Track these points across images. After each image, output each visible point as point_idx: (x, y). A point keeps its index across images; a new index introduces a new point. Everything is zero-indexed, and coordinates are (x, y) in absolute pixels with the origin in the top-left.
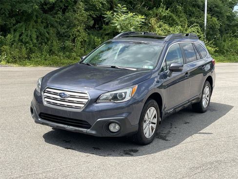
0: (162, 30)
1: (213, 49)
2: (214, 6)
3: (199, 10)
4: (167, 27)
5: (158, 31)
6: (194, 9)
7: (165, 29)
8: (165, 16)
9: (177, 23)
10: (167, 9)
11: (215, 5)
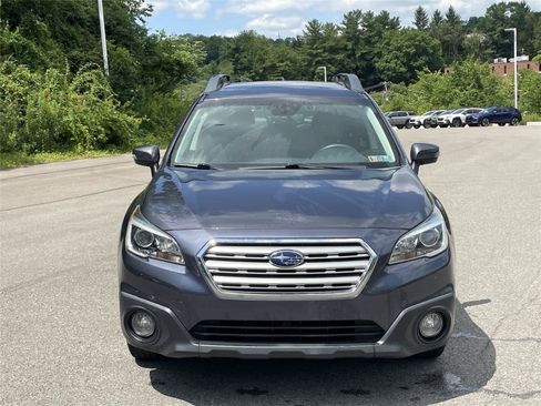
0: (14, 80)
1: (137, 120)
2: (115, 22)
3: (83, 30)
4: (25, 71)
5: (7, 83)
6: (73, 29)
7: (22, 77)
8: (11, 46)
9: (43, 61)
10: (12, 29)
11: (117, 19)
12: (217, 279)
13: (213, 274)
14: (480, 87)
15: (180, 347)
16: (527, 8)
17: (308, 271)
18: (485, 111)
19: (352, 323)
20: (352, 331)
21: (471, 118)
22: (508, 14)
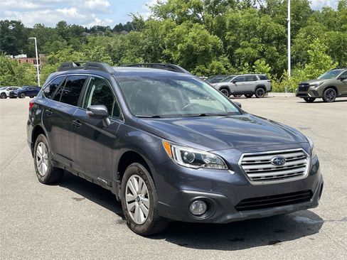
12: (249, 175)
13: (248, 173)
14: (13, 73)
15: (229, 217)
16: (22, 25)
17: (288, 166)
18: (20, 88)
19: (302, 192)
20: (302, 196)
21: (13, 93)
22: (11, 27)
